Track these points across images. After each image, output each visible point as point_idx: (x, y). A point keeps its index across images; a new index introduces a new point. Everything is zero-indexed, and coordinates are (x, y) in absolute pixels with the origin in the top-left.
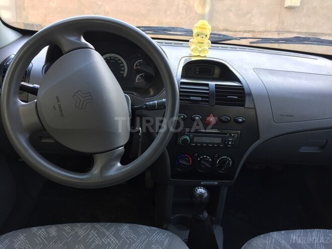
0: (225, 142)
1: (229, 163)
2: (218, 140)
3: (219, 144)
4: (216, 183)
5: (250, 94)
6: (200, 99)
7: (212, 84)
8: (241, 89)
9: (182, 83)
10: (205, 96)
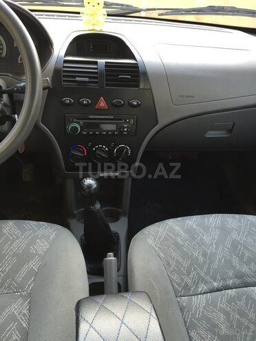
0: (120, 128)
1: (127, 152)
3: (113, 131)
5: (145, 74)
6: (87, 79)
8: (136, 66)
9: (66, 61)
10: (94, 76)
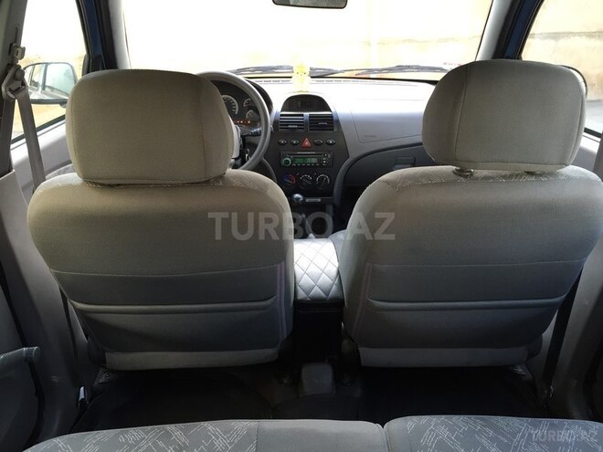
0: (320, 161)
1: (326, 180)
2: (314, 160)
3: (315, 164)
4: (319, 200)
5: (338, 121)
6: (297, 127)
7: (307, 114)
8: (331, 116)
9: (281, 115)
10: (301, 124)
